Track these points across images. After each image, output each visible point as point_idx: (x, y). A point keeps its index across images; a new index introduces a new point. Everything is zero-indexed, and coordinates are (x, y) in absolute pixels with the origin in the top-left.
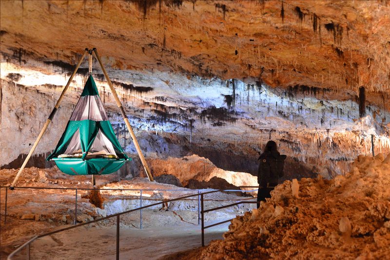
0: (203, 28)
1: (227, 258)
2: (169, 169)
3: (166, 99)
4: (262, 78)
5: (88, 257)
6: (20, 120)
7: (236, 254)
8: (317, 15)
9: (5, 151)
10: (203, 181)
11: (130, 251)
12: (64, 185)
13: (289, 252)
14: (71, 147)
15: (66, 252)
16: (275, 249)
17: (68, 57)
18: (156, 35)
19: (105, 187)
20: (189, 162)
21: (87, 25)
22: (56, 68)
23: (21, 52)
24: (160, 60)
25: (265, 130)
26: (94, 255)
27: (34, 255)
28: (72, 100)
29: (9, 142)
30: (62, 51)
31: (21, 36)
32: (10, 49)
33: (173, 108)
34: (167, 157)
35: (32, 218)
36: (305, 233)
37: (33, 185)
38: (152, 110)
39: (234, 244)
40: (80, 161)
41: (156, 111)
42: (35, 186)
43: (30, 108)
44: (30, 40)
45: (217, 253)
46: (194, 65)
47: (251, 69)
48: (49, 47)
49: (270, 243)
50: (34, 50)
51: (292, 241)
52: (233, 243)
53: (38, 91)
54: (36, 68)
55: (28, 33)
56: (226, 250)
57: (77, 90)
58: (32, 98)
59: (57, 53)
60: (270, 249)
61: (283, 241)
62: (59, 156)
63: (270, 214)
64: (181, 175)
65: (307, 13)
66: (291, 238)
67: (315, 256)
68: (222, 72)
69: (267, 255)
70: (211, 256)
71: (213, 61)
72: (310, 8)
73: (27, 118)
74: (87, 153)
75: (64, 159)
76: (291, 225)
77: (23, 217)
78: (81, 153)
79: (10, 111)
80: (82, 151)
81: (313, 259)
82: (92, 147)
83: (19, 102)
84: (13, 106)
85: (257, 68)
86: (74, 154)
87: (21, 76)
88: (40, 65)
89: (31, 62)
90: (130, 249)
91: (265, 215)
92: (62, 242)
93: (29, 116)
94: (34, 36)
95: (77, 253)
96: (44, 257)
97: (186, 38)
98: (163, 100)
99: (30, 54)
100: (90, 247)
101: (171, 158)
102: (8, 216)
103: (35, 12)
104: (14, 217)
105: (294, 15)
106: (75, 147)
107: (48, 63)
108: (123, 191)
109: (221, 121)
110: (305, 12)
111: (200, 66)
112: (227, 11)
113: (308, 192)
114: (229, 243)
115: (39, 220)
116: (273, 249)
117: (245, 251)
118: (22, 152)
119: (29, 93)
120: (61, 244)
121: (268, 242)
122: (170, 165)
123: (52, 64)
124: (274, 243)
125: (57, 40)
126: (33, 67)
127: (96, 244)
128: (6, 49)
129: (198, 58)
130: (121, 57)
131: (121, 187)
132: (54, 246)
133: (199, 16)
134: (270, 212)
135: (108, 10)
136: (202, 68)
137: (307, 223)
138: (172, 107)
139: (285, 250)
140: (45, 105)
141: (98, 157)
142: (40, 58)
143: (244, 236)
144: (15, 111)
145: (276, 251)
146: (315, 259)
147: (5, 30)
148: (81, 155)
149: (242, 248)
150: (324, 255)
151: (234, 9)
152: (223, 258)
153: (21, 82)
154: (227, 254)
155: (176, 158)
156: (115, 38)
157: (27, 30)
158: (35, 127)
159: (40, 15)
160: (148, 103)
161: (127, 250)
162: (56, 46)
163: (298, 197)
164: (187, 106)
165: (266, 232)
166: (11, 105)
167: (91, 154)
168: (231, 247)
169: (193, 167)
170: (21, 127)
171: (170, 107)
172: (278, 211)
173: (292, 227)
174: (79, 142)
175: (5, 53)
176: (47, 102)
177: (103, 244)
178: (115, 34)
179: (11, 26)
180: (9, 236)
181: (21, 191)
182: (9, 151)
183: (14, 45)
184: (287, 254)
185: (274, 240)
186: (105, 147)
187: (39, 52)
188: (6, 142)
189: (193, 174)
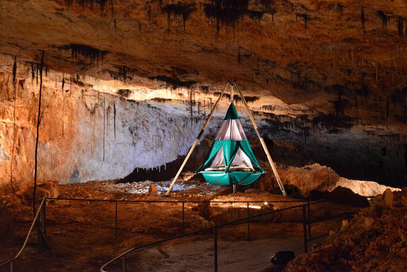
0: (290, 37)
1: (308, 269)
2: (291, 179)
3: (274, 107)
4: (365, 82)
5: (191, 270)
6: (134, 134)
7: (318, 266)
8: (403, 17)
9: (120, 166)
10: (326, 191)
11: (233, 264)
12: (176, 198)
13: (370, 264)
14: (215, 162)
15: (172, 264)
16: (357, 261)
17: (169, 72)
18: (247, 46)
19: (215, 200)
20: (311, 171)
21: (180, 41)
22: (160, 83)
23: (126, 69)
24: (258, 70)
25: (386, 135)
26: (197, 268)
27: (141, 267)
28: (182, 112)
29: (123, 157)
30: (163, 66)
31: (122, 54)
32: (115, 67)
33: (284, 116)
34: (287, 167)
35: (142, 231)
36: (388, 245)
37: (146, 198)
38: (263, 120)
39: (317, 256)
40: (224, 174)
41: (267, 120)
42: (148, 199)
43: (143, 122)
44: (131, 58)
45: (299, 264)
46: (292, 73)
47: (352, 74)
48: (149, 64)
49: (353, 255)
50: (137, 67)
51: (375, 253)
52: (317, 254)
53: (149, 105)
54: (142, 83)
55: (127, 52)
56: (309, 261)
57: (185, 102)
58: (144, 113)
59: (158, 68)
60: (353, 261)
61: (366, 252)
62: (206, 170)
63: (360, 226)
64: (304, 185)
65: (392, 15)
66: (374, 250)
67: (393, 267)
68: (322, 78)
69: (350, 266)
70: (293, 268)
71: (311, 68)
72: (393, 11)
73: (141, 133)
74: (229, 167)
75: (210, 172)
76: (377, 236)
77: (134, 230)
78: (224, 167)
79: (124, 126)
80: (225, 165)
81: (391, 271)
82: (233, 162)
83: (132, 117)
84: (126, 121)
85: (357, 72)
86: (218, 167)
87: (130, 92)
88: (146, 80)
89: (136, 78)
90: (234, 262)
91: (355, 227)
92: (168, 254)
93: (142, 130)
94: (134, 54)
95: (181, 265)
96: (150, 269)
97: (277, 47)
98: (271, 109)
99: (135, 71)
100: (195, 260)
101: (292, 168)
102: (119, 229)
103: (131, 32)
104: (125, 230)
105: (378, 19)
106: (219, 162)
107: (152, 78)
108: (233, 204)
109: (335, 128)
110: (388, 15)
111: (298, 74)
112: (310, 19)
113: (403, 202)
114: (313, 255)
115: (148, 233)
116: (355, 261)
117: (328, 263)
118: (137, 166)
119: (140, 107)
120: (167, 256)
121: (351, 254)
122: (291, 175)
123: (156, 79)
124: (357, 255)
125: (155, 57)
126: (139, 83)
127: (201, 257)
128: (112, 67)
129: (296, 66)
130: (219, 69)
131: (232, 199)
132: (161, 258)
133: (283, 26)
134: (361, 223)
135: (197, 26)
136: (301, 75)
137: (393, 234)
138: (282, 115)
139: (366, 262)
140: (157, 118)
141: (238, 170)
142: (144, 74)
143: (330, 248)
144: (128, 126)
145: (359, 263)
146: (393, 271)
147: (107, 50)
148: (224, 168)
149: (326, 260)
150: (402, 267)
151: (316, 17)
152: (305, 269)
153: (131, 97)
154: (309, 265)
155: (297, 168)
156: (210, 52)
157: (126, 49)
158: (148, 141)
159: (136, 34)
160: (257, 112)
161: (231, 263)
162: (155, 62)
163: (392, 207)
164: (296, 114)
165: (351, 243)
166: (124, 120)
167: (233, 168)
168: (314, 259)
169: (316, 176)
170: (135, 142)
171: (280, 116)
172: (368, 223)
173: (377, 239)
174: (223, 157)
175: (111, 71)
176: (158, 116)
177: (208, 257)
178: (208, 47)
179: (110, 46)
180: (120, 249)
181: (133, 205)
182: (124, 165)
183: (118, 64)
184: (368, 266)
185: (358, 252)
186: (244, 162)
187: (142, 68)
188: (121, 157)
189: (317, 185)
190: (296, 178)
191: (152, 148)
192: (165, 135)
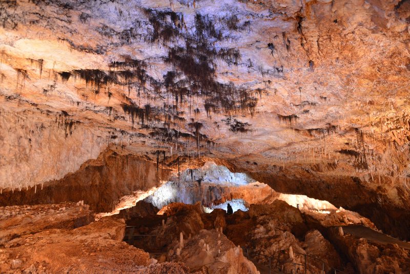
169: (263, 191)
189: (264, 197)
190: (249, 193)
191: (10, 163)
192: (31, 146)
